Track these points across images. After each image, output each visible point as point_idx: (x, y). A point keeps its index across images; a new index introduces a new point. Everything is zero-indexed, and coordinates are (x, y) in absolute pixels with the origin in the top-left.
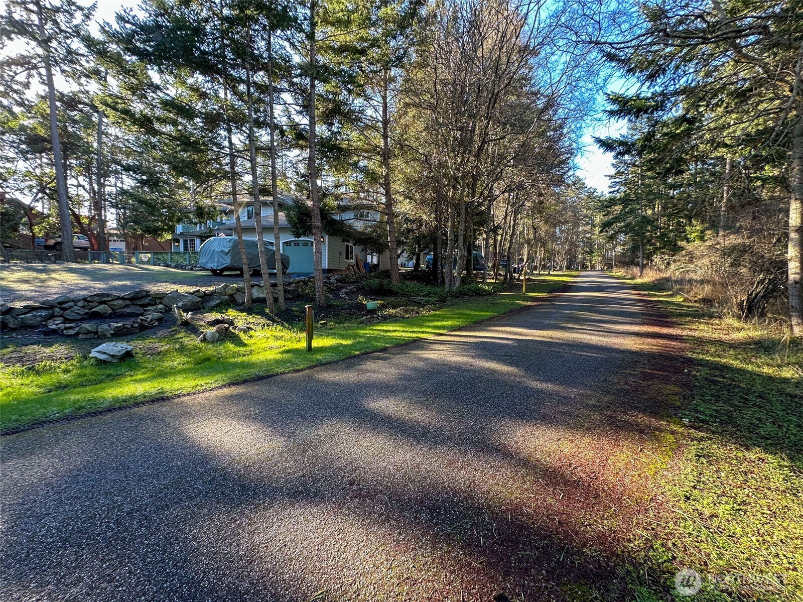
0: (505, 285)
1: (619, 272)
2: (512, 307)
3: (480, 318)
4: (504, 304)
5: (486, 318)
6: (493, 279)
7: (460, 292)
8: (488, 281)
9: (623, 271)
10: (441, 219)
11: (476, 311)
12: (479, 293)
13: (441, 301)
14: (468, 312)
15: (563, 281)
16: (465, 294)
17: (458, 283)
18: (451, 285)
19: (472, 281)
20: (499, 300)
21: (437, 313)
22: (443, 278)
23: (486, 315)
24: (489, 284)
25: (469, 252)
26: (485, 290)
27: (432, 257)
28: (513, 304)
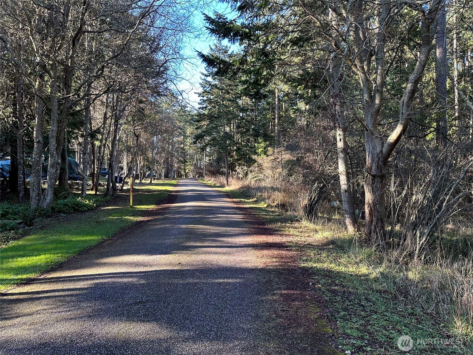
0: (108, 197)
1: (210, 180)
2: (122, 225)
3: (86, 245)
4: (112, 222)
5: (93, 244)
6: (92, 190)
7: (53, 209)
8: (87, 193)
9: (213, 179)
10: (22, 115)
11: (78, 234)
12: (78, 209)
13: (26, 224)
14: (67, 237)
15: (166, 191)
16: (60, 212)
17: (49, 198)
18: (39, 200)
19: (68, 194)
20: (104, 216)
21: (20, 243)
22: (27, 191)
23: (93, 240)
24: (89, 197)
25: (63, 159)
26: (85, 205)
27: (9, 162)
28: (122, 221)
